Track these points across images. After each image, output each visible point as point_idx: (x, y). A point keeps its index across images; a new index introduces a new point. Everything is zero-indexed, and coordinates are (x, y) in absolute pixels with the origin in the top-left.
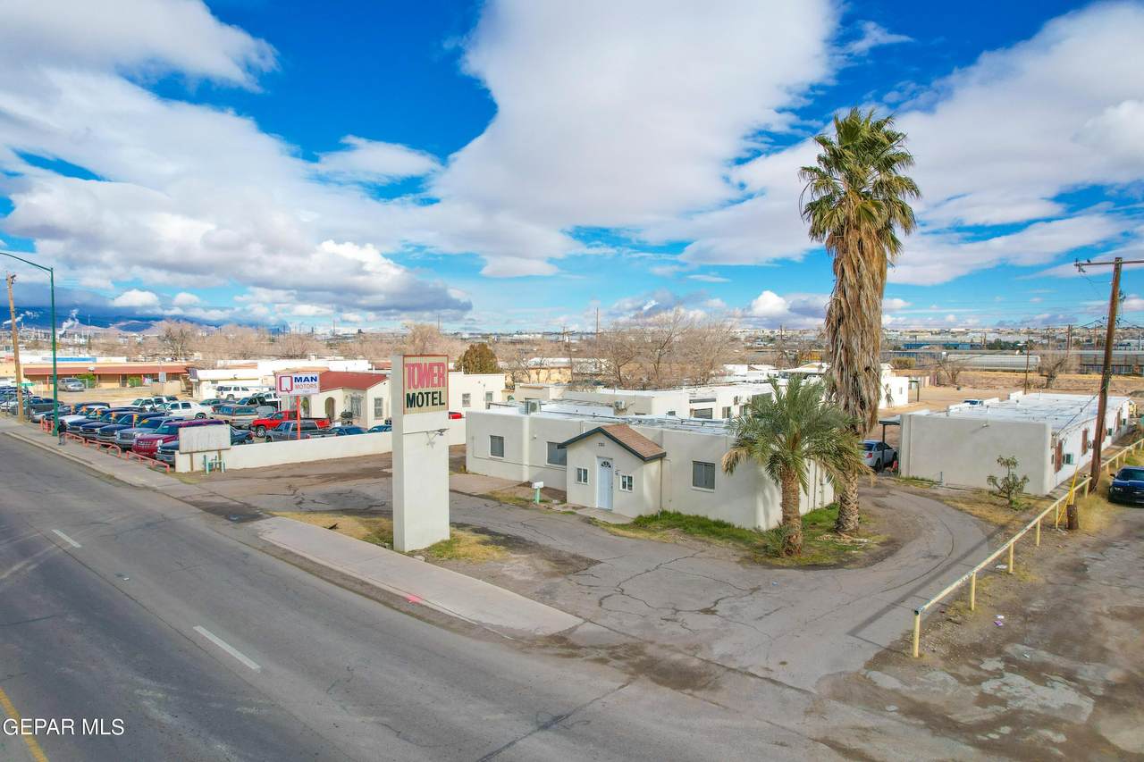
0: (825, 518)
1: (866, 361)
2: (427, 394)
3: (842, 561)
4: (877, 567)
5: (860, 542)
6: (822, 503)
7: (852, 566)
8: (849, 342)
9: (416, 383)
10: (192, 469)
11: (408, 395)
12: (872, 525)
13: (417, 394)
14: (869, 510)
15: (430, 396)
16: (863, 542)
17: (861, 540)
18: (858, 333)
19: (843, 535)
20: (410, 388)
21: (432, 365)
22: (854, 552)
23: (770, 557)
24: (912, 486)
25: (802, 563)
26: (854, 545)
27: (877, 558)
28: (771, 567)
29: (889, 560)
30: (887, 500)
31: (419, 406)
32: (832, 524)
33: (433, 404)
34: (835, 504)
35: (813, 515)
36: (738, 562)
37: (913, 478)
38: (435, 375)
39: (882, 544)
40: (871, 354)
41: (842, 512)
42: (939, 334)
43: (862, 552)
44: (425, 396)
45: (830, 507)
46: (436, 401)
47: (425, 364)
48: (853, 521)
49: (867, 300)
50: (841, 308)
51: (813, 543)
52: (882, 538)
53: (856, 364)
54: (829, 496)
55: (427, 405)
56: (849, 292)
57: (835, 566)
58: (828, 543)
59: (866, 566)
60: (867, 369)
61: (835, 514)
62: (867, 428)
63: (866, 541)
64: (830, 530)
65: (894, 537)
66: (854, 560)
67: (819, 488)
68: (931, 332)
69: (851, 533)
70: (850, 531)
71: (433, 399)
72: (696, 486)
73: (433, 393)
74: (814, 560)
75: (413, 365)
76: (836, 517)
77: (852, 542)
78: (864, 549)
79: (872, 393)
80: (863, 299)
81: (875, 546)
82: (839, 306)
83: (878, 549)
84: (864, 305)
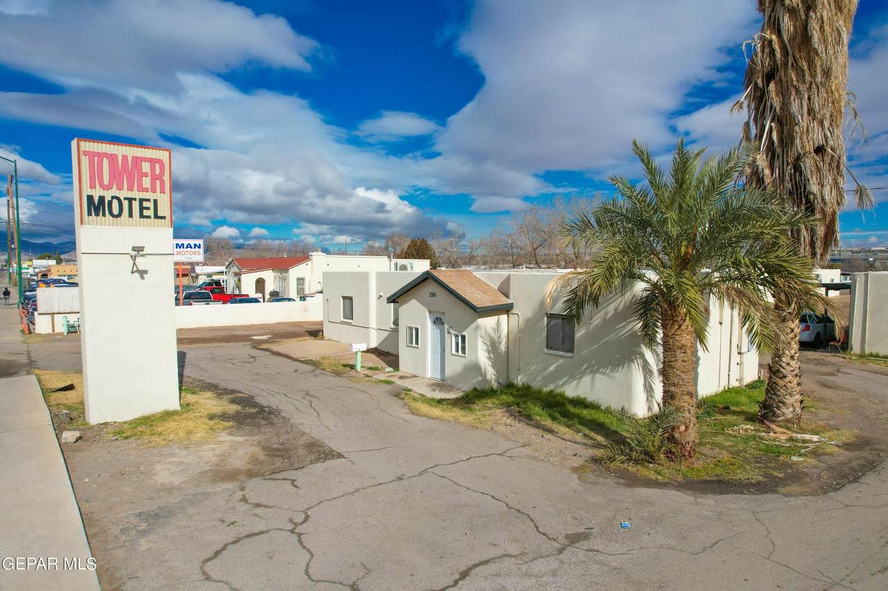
0: (743, 399)
1: (817, 137)
2: (130, 200)
3: (774, 478)
4: (848, 493)
5: (804, 441)
6: (740, 380)
7: (795, 488)
8: (785, 105)
9: (106, 182)
10: (53, 330)
11: (90, 198)
12: (824, 414)
13: (108, 198)
14: (812, 392)
15: (136, 205)
16: (811, 441)
17: (807, 437)
18: (803, 88)
19: (773, 426)
20: (93, 186)
21: (137, 161)
22: (795, 458)
23: (636, 462)
24: (871, 364)
25: (693, 476)
26: (795, 447)
27: (845, 476)
28: (634, 481)
29: (870, 479)
30: (838, 380)
31: (113, 216)
32: (755, 409)
33: (142, 216)
34: (759, 381)
35: (724, 395)
36: (575, 470)
37: (871, 355)
38: (146, 175)
39: (847, 446)
40: (826, 124)
41: (772, 389)
42: (860, 252)
43: (812, 461)
44: (126, 204)
45: (752, 386)
46: (150, 213)
47: (125, 157)
48: (790, 406)
49: (821, 27)
50: (772, 51)
51: (719, 439)
52: (846, 435)
53: (798, 141)
54: (750, 368)
55: (131, 215)
56: (787, 23)
57: (761, 488)
58: (746, 440)
59: (825, 490)
60: (819, 150)
61: (760, 395)
62: (819, 251)
63: (815, 438)
64: (751, 418)
65: (867, 434)
66: (796, 476)
67: (736, 358)
68: (852, 251)
69: (787, 424)
70: (788, 421)
71: (142, 208)
72: (551, 348)
73: (141, 201)
74: (719, 471)
75: (101, 156)
76: (762, 398)
77: (791, 439)
78: (815, 453)
79: (827, 190)
80: (814, 26)
81: (836, 449)
82: (767, 50)
83: (843, 455)
84: (816, 36)
